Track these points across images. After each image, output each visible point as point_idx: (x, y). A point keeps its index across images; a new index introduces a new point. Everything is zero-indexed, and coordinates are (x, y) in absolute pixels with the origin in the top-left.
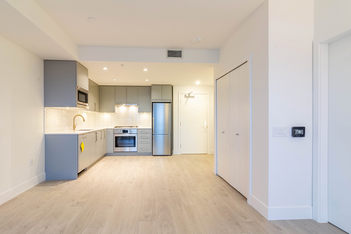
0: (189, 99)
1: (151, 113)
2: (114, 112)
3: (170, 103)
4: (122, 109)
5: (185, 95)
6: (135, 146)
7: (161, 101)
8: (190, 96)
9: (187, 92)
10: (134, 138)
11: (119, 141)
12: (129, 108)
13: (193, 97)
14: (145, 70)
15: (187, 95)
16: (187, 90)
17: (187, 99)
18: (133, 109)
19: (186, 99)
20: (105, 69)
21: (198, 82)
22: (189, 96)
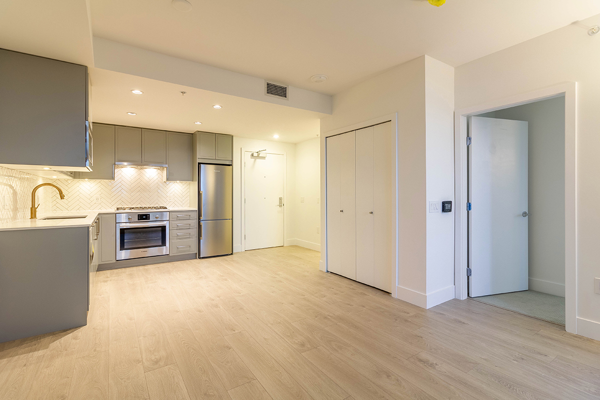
0: (258, 160)
1: (197, 183)
2: (113, 178)
3: (229, 165)
4: (126, 173)
5: (252, 155)
6: (164, 244)
7: (216, 161)
8: (260, 156)
9: (254, 149)
10: (163, 228)
11: (129, 238)
12: (141, 170)
13: (264, 158)
14: (217, 107)
15: (256, 155)
16: (256, 146)
17: (255, 160)
18: (152, 173)
19: (253, 160)
20: (137, 92)
21: (276, 136)
22: (258, 157)
